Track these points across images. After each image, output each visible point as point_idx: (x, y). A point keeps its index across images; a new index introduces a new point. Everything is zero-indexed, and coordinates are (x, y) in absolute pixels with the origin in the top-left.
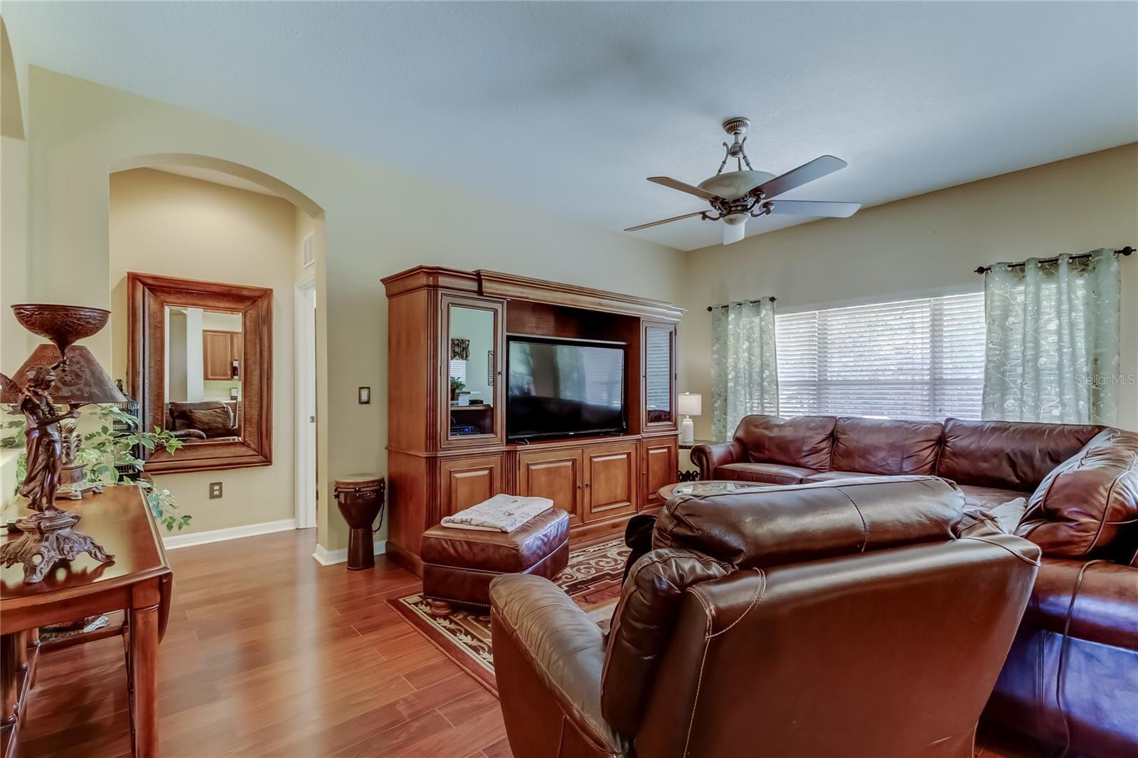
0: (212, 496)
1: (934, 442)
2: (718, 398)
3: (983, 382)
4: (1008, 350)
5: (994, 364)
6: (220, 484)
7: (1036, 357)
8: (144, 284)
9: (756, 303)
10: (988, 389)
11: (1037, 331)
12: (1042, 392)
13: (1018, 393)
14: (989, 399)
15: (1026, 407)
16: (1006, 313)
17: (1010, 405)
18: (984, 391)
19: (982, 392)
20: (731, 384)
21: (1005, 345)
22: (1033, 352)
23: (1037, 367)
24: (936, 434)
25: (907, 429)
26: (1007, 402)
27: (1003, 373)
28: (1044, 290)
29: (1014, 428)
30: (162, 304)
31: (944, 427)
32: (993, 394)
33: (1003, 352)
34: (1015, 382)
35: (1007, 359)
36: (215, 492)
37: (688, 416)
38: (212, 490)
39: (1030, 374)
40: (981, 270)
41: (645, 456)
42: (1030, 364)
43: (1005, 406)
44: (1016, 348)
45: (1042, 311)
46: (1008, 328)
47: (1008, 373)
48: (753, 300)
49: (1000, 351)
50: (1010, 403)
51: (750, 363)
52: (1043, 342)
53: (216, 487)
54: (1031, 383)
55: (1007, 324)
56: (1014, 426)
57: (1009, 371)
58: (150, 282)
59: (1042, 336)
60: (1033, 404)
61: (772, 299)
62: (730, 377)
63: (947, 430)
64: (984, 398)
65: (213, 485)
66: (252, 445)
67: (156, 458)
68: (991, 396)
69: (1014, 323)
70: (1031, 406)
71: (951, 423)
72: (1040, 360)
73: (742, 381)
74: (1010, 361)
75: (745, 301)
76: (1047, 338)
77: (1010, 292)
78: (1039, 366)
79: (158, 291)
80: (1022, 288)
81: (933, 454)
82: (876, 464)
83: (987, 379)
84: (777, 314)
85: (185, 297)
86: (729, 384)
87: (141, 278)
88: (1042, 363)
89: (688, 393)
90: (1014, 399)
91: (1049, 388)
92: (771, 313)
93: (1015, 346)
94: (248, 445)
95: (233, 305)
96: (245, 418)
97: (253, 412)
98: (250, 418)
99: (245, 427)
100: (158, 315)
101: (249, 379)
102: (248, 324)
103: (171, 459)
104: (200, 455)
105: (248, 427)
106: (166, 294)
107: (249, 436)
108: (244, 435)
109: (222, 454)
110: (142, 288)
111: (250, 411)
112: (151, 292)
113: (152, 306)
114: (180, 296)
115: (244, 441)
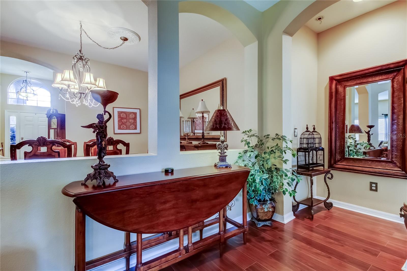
0: (371, 189)
6: (376, 184)
8: (336, 80)
30: (345, 87)
36: (373, 188)
38: (371, 186)
53: (374, 185)
58: (338, 78)
65: (371, 183)
66: (398, 164)
67: (341, 163)
79: (343, 81)
85: (356, 80)
87: (335, 78)
94: (395, 163)
95: (384, 77)
96: (392, 146)
97: (399, 142)
98: (397, 147)
99: (392, 152)
100: (343, 93)
101: (396, 121)
102: (395, 86)
103: (348, 164)
104: (363, 165)
105: (395, 152)
106: (346, 81)
107: (395, 158)
108: (392, 157)
109: (376, 166)
110: (335, 82)
111: (396, 142)
112: (339, 83)
113: (340, 89)
114: (353, 81)
115: (392, 160)
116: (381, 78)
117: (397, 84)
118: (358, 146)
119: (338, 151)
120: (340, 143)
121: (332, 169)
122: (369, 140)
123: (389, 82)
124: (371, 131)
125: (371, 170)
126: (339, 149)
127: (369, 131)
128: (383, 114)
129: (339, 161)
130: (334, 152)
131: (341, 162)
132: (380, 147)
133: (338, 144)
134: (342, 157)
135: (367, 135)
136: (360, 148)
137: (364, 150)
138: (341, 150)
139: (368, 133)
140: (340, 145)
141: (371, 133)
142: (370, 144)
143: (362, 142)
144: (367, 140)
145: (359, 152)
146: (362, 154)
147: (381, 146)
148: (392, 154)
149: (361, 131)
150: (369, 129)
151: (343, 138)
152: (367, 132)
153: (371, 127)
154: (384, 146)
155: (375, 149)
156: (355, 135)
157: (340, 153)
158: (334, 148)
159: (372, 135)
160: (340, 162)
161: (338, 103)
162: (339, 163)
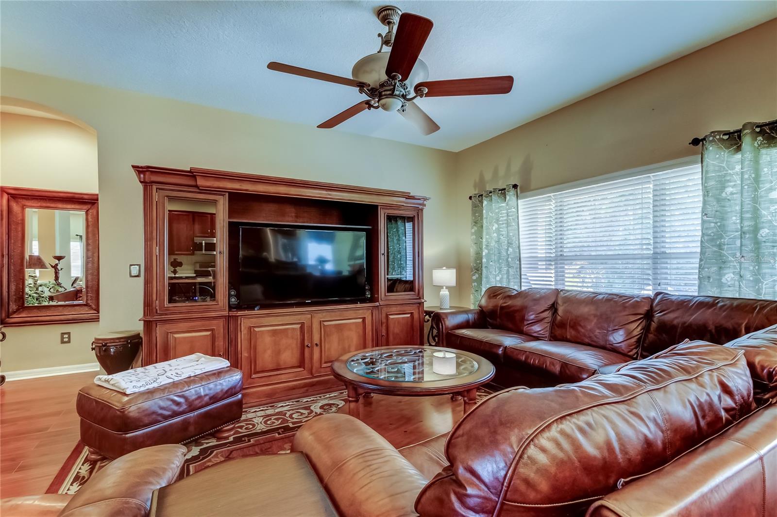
0: (63, 342)
1: (642, 316)
2: (476, 272)
3: (698, 255)
4: (725, 222)
5: (709, 237)
6: (69, 334)
7: (756, 230)
8: (8, 194)
9: (503, 192)
10: (703, 262)
11: (755, 200)
12: (764, 266)
13: (738, 267)
14: (705, 273)
15: (744, 282)
16: (722, 185)
17: (729, 279)
18: (699, 265)
19: (698, 266)
20: (484, 260)
21: (722, 217)
22: (753, 223)
23: (757, 238)
24: (644, 309)
25: (616, 302)
26: (726, 277)
27: (720, 246)
28: (764, 156)
29: (722, 304)
30: (23, 207)
31: (653, 300)
32: (708, 268)
33: (719, 224)
34: (734, 255)
35: (726, 232)
36: (65, 339)
37: (444, 287)
38: (62, 338)
39: (749, 246)
40: (696, 142)
41: (384, 320)
42: (747, 236)
43: (724, 280)
44: (734, 220)
45: (762, 179)
46: (725, 199)
47: (726, 247)
48: (501, 188)
49: (716, 223)
50: (729, 277)
51: (498, 241)
52: (764, 212)
53: (66, 336)
54: (749, 255)
55: (724, 195)
56: (723, 301)
57: (727, 244)
58: (12, 192)
59: (762, 206)
60: (751, 279)
61: (515, 186)
62: (484, 254)
63: (655, 304)
64: (699, 272)
65: (63, 334)
66: (93, 306)
67: (18, 315)
68: (706, 269)
69: (732, 194)
70: (750, 280)
71: (659, 297)
72: (761, 232)
73: (493, 257)
74: (729, 234)
75: (494, 189)
76: (768, 208)
77: (727, 161)
78: (760, 238)
79: (20, 198)
80: (738, 156)
81: (640, 328)
82: (585, 336)
83: (702, 253)
84: (520, 199)
86: (483, 261)
87: (6, 190)
88: (763, 235)
89: (444, 268)
90: (734, 273)
91: (772, 261)
92: (514, 198)
93: (734, 218)
94: (90, 306)
95: (77, 206)
96: (87, 287)
97: (94, 283)
98: (92, 287)
99: (87, 293)
100: (20, 215)
101: (91, 259)
102: (90, 219)
103: (29, 316)
104: (51, 313)
105: (90, 293)
106: (27, 200)
107: (91, 300)
108: (87, 299)
109: (69, 312)
110: (7, 197)
111: (92, 282)
112: (14, 199)
113: (16, 207)
114: (36, 201)
115: (87, 303)
116: (73, 206)
117: (92, 218)
118: (40, 289)
119: (13, 298)
120: (16, 286)
121: (5, 326)
122: (57, 278)
123: (83, 213)
124: (59, 265)
125: (62, 318)
126: (15, 295)
127: (57, 265)
128: (77, 235)
129: (14, 312)
130: (7, 300)
131: (20, 313)
132: (74, 288)
133: (13, 287)
134: (19, 307)
135: (54, 270)
136: (42, 291)
137: (50, 294)
138: (19, 296)
139: (55, 267)
140: (16, 289)
141: (59, 267)
142: (59, 285)
143: (48, 283)
144: (54, 278)
145: (43, 297)
146: (48, 299)
147: (75, 285)
148: (87, 296)
149: (45, 266)
150: (57, 262)
151: (21, 279)
152: (54, 265)
153: (59, 258)
154: (77, 286)
155: (66, 291)
156: (35, 272)
157: (17, 301)
158: (7, 294)
159: (61, 269)
160: (17, 313)
161: (12, 228)
162: (14, 316)
